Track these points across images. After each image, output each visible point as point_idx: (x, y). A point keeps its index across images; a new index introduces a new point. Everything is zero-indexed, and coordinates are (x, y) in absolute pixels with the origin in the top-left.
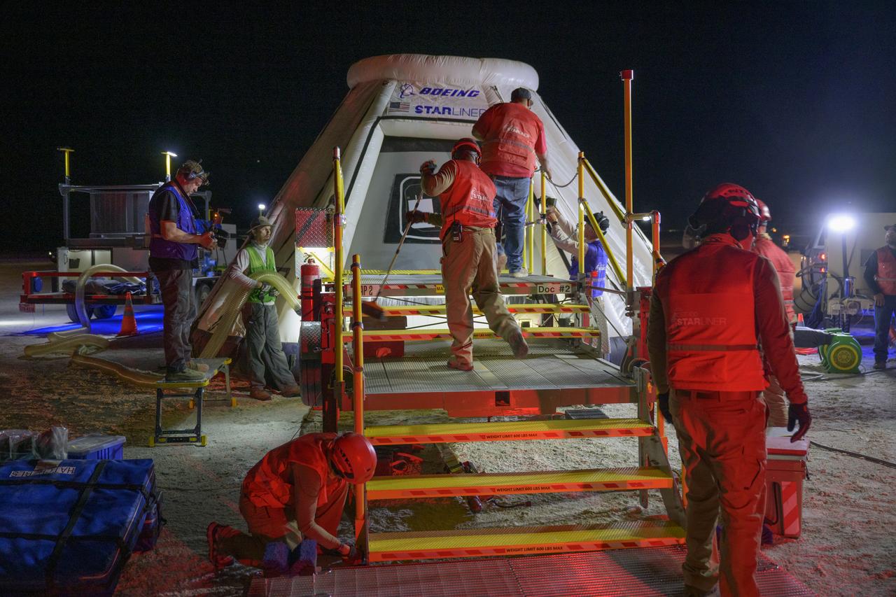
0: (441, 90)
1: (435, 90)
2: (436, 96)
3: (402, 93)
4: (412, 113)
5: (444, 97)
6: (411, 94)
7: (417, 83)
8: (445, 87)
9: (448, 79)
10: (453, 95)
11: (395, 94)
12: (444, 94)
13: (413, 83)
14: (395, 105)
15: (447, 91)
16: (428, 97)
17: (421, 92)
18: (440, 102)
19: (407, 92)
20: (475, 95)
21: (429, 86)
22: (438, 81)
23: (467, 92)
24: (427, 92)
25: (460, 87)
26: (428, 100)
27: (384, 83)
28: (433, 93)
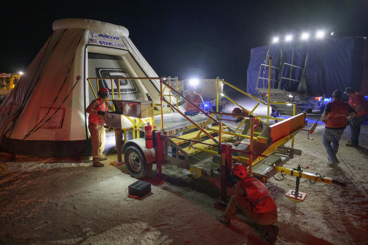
0: (107, 36)
1: (104, 36)
2: (105, 38)
3: (92, 35)
4: (99, 44)
5: (108, 38)
6: (96, 36)
7: (98, 32)
8: (108, 35)
9: (110, 32)
10: (111, 38)
11: (90, 35)
12: (108, 37)
13: (96, 32)
14: (91, 40)
15: (109, 36)
16: (102, 38)
17: (99, 36)
18: (107, 40)
19: (94, 35)
20: (118, 39)
21: (102, 34)
22: (106, 32)
23: (116, 37)
24: (102, 36)
25: (113, 35)
26: (102, 39)
27: (84, 30)
28: (104, 37)
